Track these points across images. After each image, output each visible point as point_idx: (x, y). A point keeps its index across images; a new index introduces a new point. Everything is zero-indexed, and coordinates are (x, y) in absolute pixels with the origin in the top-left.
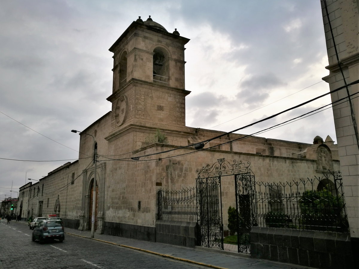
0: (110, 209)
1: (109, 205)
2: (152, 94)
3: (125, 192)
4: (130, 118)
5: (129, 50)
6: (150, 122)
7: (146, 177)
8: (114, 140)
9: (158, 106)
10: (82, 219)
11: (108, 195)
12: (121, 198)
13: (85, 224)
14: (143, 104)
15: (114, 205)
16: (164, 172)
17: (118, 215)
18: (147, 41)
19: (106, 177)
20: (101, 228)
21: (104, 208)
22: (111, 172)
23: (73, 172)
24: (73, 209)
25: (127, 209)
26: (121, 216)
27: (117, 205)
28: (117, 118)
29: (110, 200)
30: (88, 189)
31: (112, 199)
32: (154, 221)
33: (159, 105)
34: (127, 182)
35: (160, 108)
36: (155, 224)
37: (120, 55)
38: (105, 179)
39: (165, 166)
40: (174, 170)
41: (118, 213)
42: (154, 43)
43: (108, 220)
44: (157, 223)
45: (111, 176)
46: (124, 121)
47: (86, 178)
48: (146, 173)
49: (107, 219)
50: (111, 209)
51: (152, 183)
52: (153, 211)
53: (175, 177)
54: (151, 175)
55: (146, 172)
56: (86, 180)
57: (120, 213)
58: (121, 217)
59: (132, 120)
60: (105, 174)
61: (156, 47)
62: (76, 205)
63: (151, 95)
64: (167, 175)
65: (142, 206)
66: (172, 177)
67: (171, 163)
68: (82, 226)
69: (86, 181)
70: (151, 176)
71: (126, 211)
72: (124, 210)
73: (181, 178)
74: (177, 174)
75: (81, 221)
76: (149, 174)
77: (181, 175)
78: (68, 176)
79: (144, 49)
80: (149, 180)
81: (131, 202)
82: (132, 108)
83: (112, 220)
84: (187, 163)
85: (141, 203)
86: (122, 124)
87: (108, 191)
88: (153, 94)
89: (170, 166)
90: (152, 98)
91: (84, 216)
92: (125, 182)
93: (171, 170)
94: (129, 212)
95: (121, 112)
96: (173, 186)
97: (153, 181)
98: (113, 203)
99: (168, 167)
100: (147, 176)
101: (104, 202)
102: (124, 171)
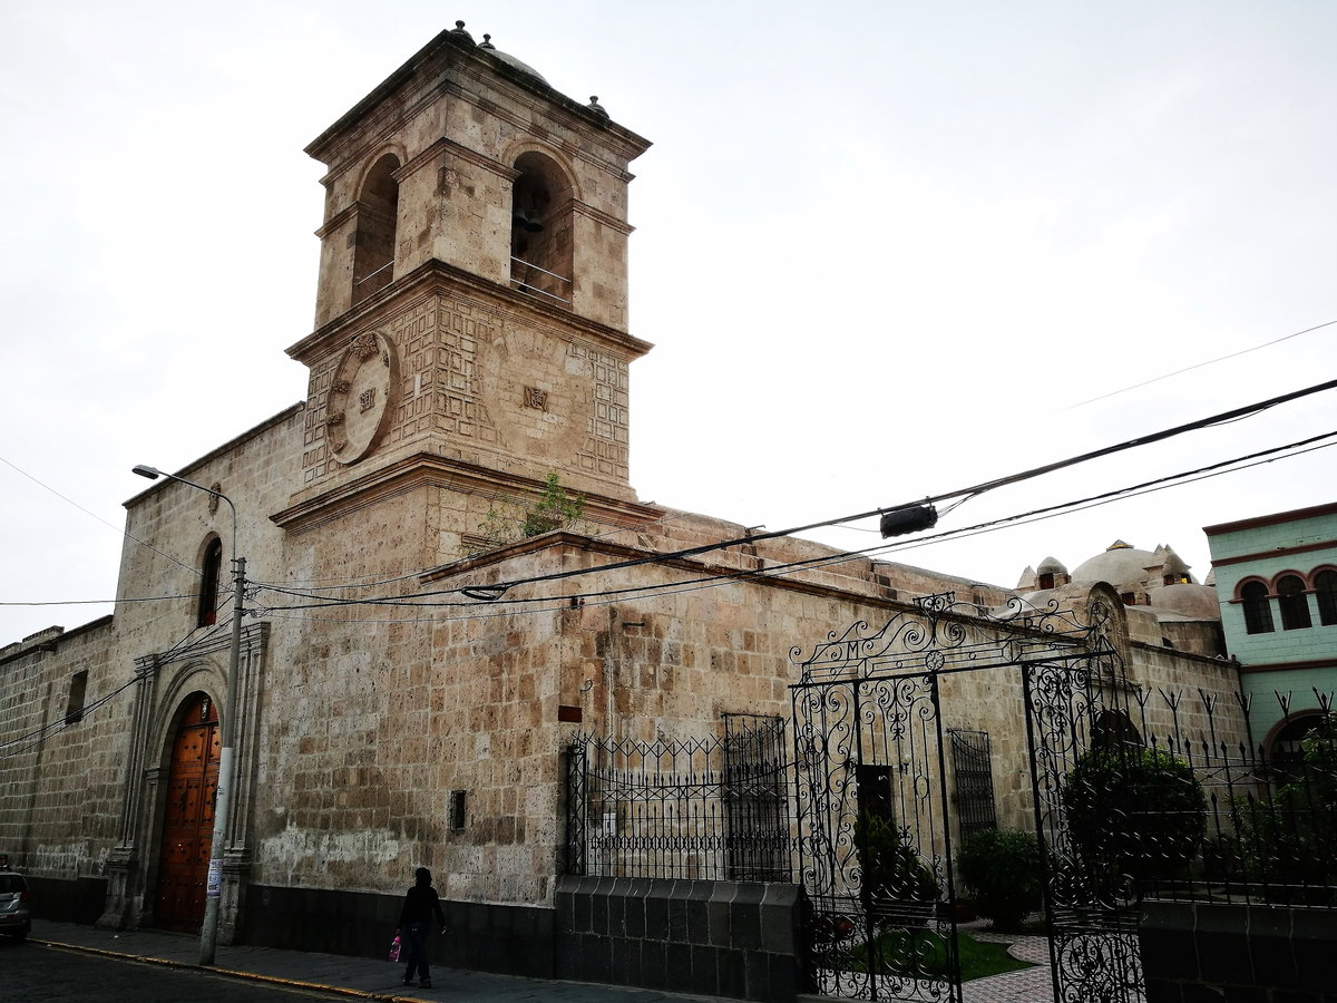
0: (288, 828)
1: (280, 810)
2: (504, 336)
3: (372, 753)
4: (409, 430)
5: (409, 150)
6: (495, 450)
7: (500, 683)
8: (319, 525)
9: (526, 388)
10: (122, 875)
11: (274, 763)
12: (353, 779)
13: (139, 899)
14: (468, 374)
15: (308, 810)
16: (588, 661)
17: (335, 856)
18: (490, 119)
19: (268, 685)
20: (233, 916)
21: (251, 826)
22: (296, 663)
23: (80, 668)
24: (69, 835)
25: (383, 830)
26: (347, 859)
27: (323, 811)
28: (335, 429)
29: (289, 790)
30: (162, 742)
31: (300, 780)
32: (544, 882)
33: (531, 385)
34: (384, 707)
35: (535, 399)
36: (550, 894)
37: (364, 170)
38: (261, 694)
39: (593, 635)
40: (629, 656)
41: (331, 847)
42: (518, 136)
43: (268, 878)
44: (560, 889)
45: (298, 679)
46: (376, 445)
47: (155, 692)
48: (500, 665)
49: (265, 874)
50: (292, 830)
51: (536, 707)
52: (540, 836)
53: (632, 686)
54: (531, 671)
55: (500, 662)
56: (154, 699)
57: (347, 847)
58: (351, 865)
59: (417, 436)
60: (262, 672)
61: (524, 151)
62: (88, 814)
63: (499, 341)
64: (602, 677)
65: (476, 813)
66: (619, 685)
67: (618, 623)
68: (123, 909)
69: (153, 706)
70: (530, 677)
71: (379, 836)
72: (368, 833)
73: (653, 691)
74: (637, 672)
75: (118, 888)
76: (517, 668)
77: (654, 677)
78: (50, 686)
79: (480, 149)
80: (516, 696)
81: (410, 794)
82: (422, 386)
83: (296, 879)
84: (674, 625)
85: (469, 800)
86: (366, 455)
87: (274, 748)
88: (510, 339)
89: (613, 633)
90: (503, 350)
91: (133, 865)
92: (375, 708)
93: (614, 653)
94: (395, 843)
95: (359, 406)
96: (624, 721)
97: (542, 698)
98: (304, 800)
99: (603, 640)
100: (505, 676)
101: (252, 798)
102: (369, 660)
